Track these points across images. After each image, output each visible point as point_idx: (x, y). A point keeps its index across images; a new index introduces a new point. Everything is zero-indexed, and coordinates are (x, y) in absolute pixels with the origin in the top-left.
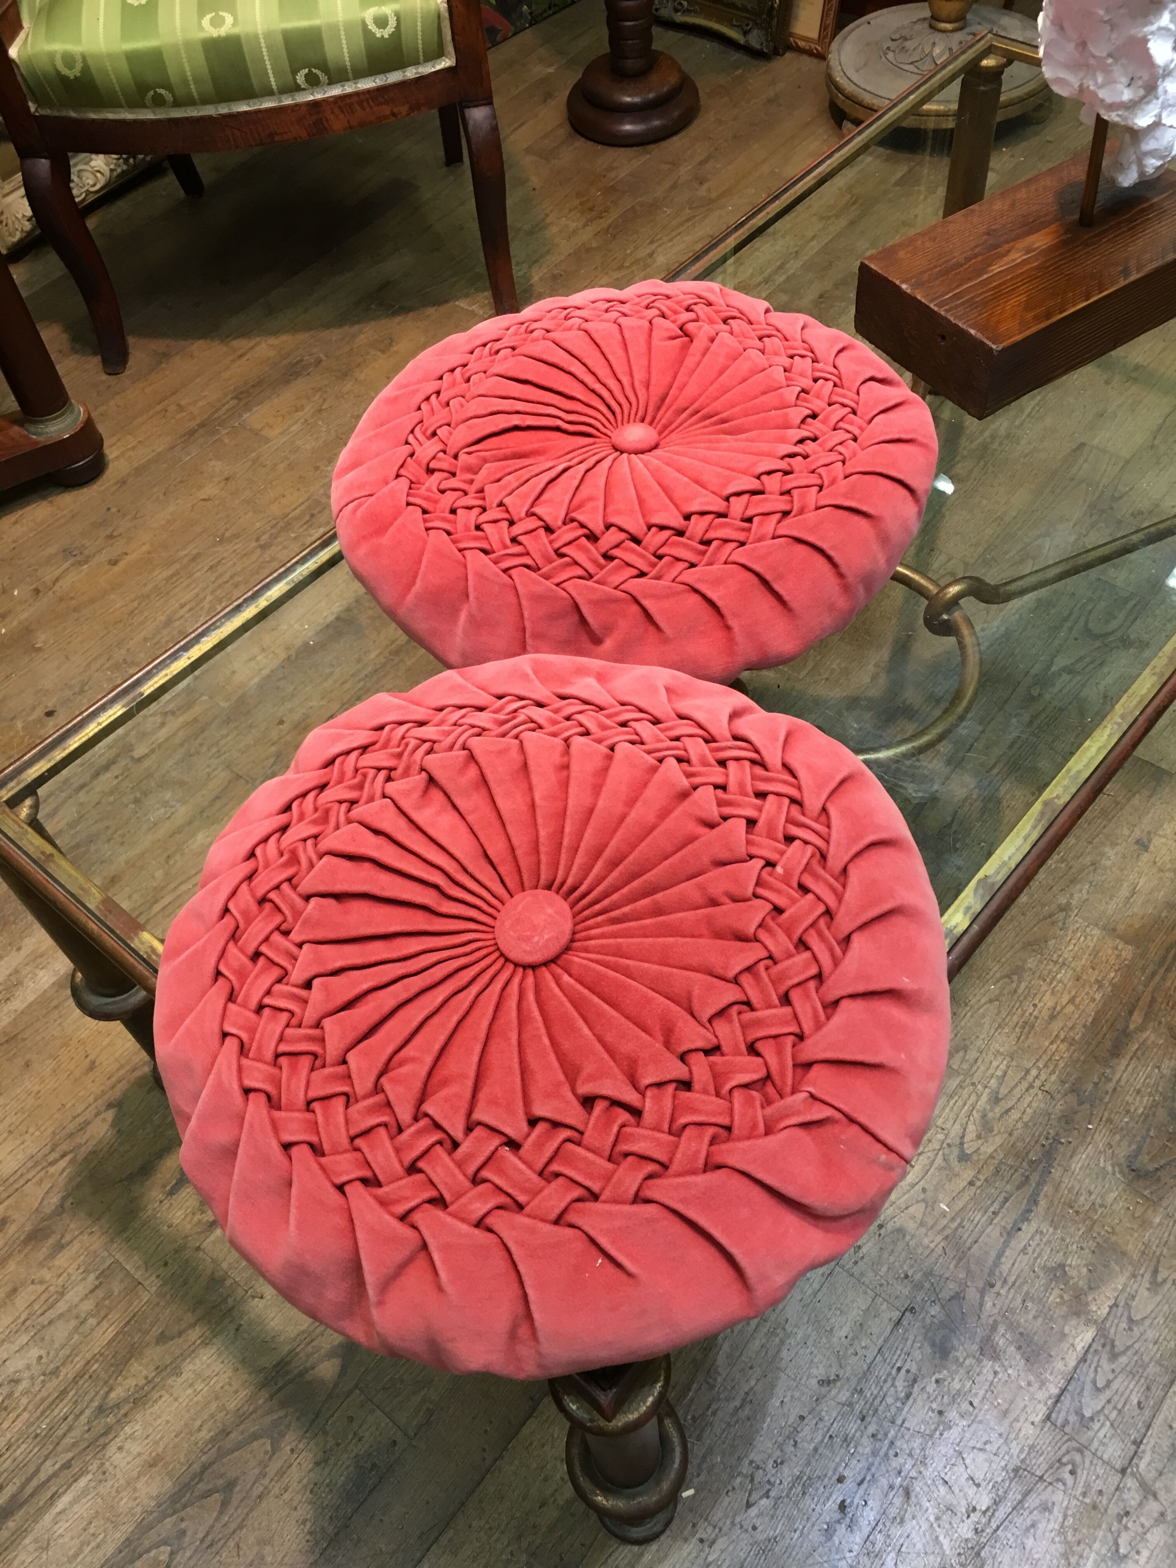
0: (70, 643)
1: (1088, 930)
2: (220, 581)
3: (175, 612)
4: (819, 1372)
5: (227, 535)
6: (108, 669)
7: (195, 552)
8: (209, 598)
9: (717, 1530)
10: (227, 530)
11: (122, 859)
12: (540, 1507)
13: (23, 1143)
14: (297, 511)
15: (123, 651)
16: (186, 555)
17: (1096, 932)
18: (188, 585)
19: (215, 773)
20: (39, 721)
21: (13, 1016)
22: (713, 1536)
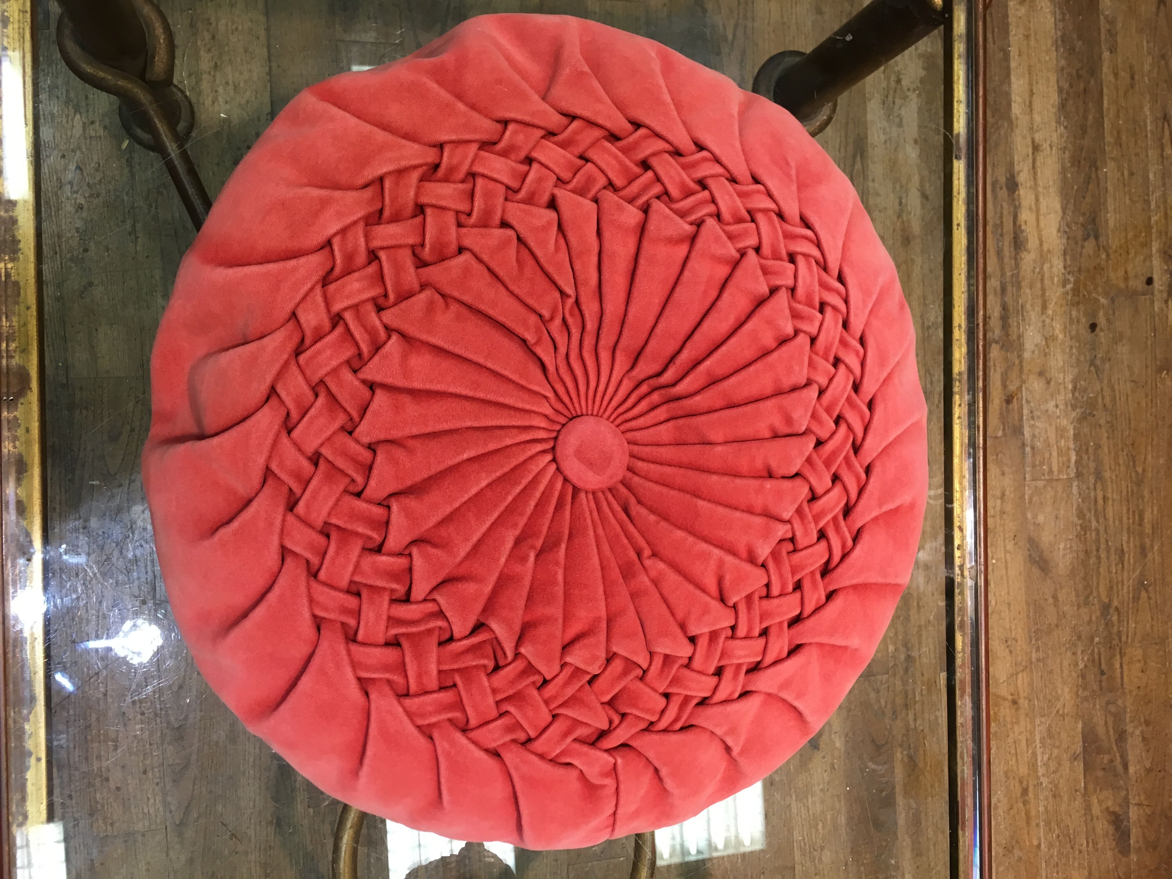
0: (1147, 396)
1: (147, 823)
2: (1103, 546)
3: (1104, 489)
4: (98, 291)
5: (1144, 594)
6: (1096, 398)
7: (1150, 556)
8: (1094, 524)
9: (87, 136)
10: (1149, 598)
11: (919, 260)
12: (216, 63)
13: (769, 23)
14: (1118, 666)
15: (1102, 422)
16: (1152, 546)
17: (139, 827)
18: (1121, 521)
19: (928, 379)
20: (1094, 315)
21: (867, 95)
22: (87, 132)
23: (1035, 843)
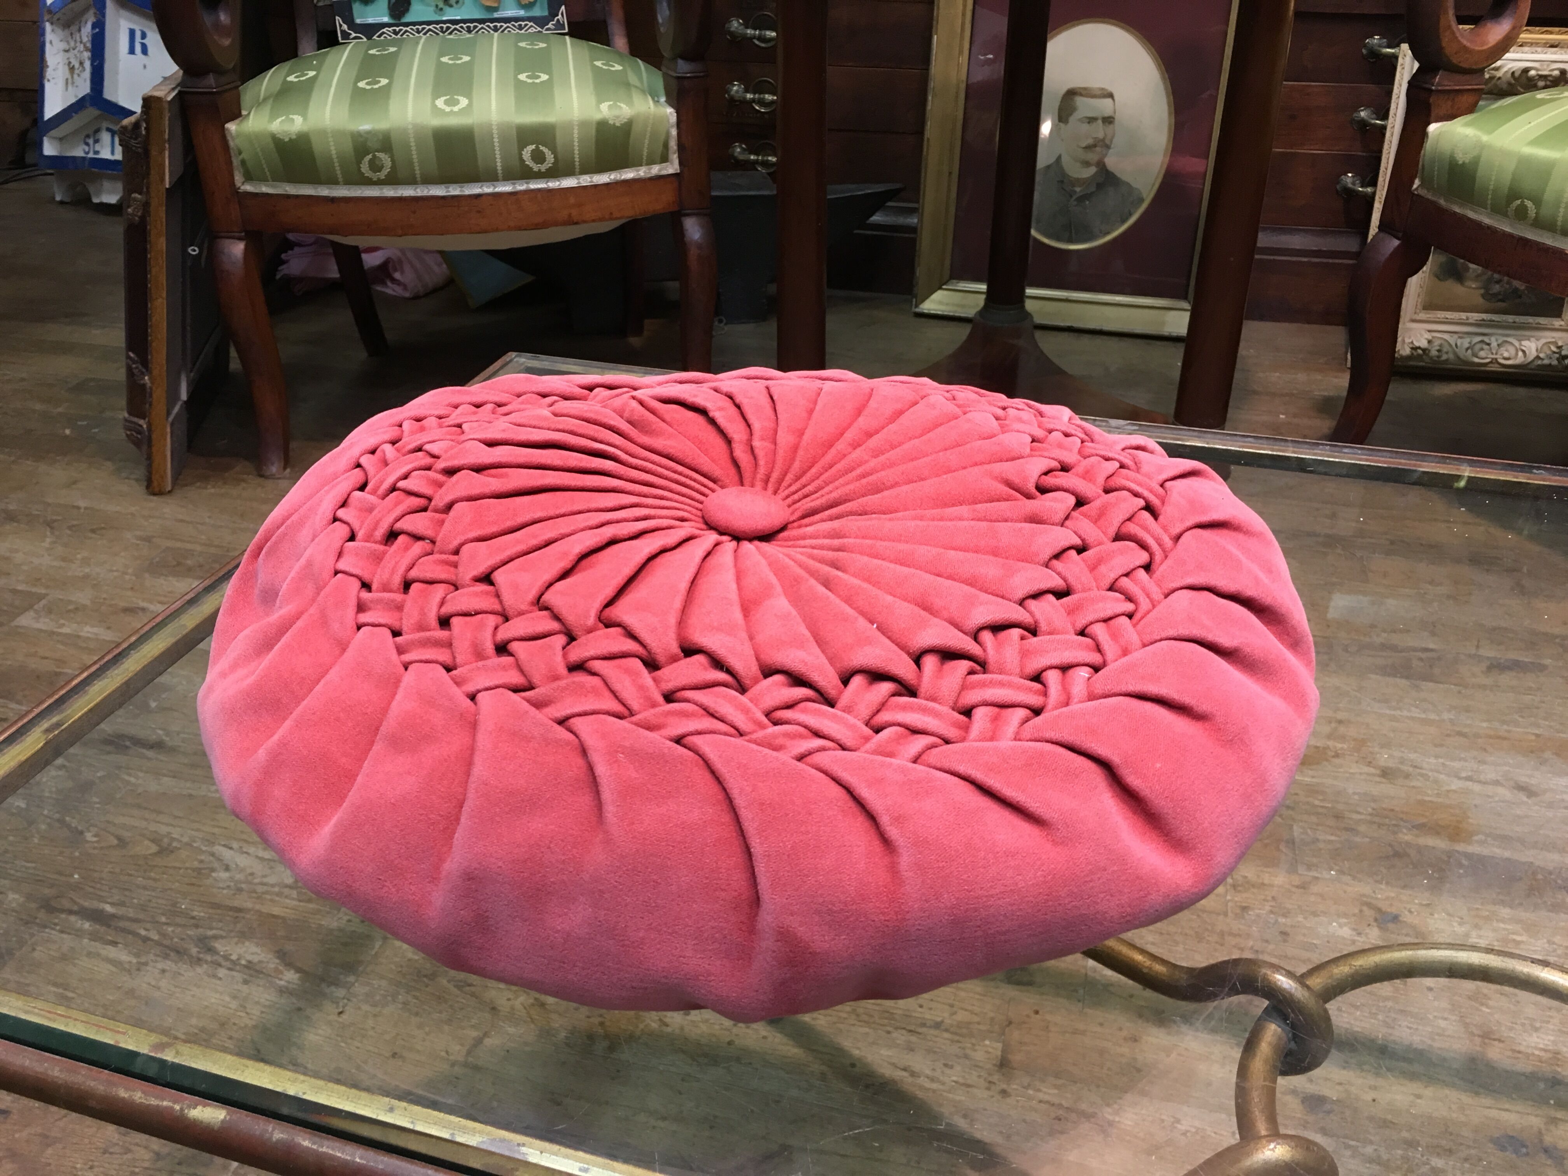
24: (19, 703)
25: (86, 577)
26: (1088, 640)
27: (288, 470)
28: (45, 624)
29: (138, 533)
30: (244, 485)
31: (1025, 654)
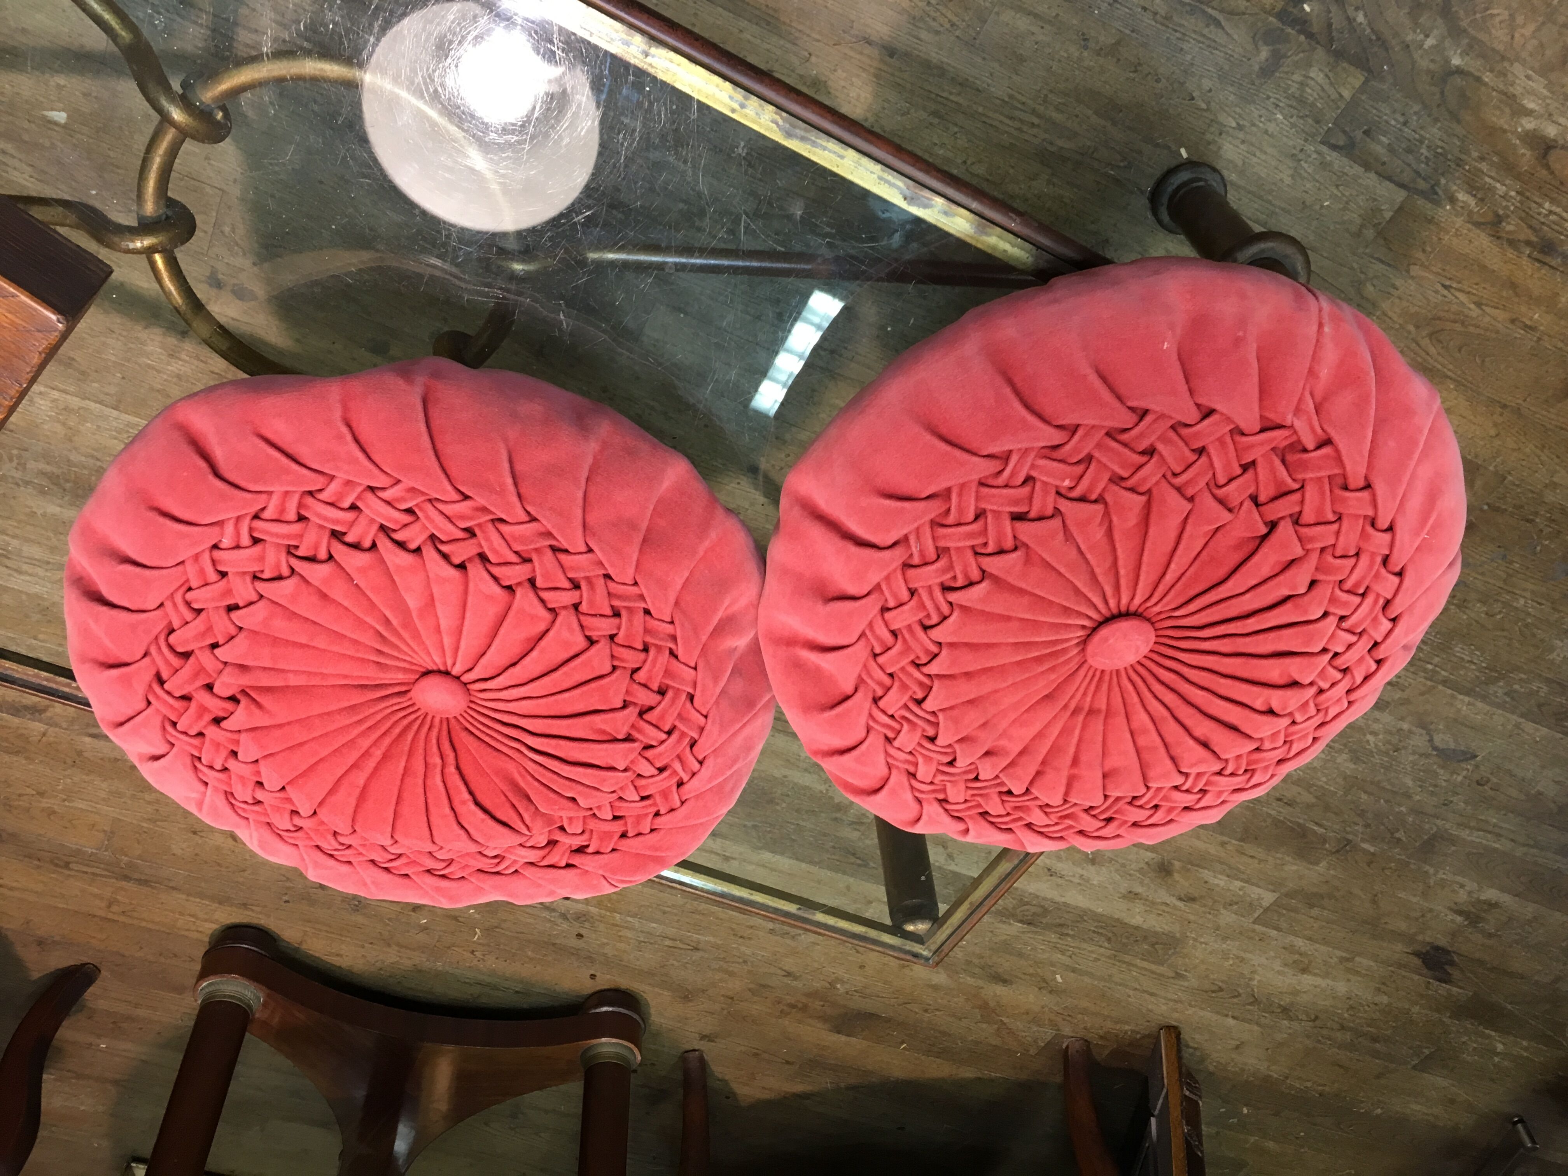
23: (41, 636)
24: (1269, 815)
25: (1225, 938)
26: (220, 569)
27: (1064, 1046)
28: (1255, 892)
29: (1186, 984)
30: (1101, 1032)
31: (261, 559)
